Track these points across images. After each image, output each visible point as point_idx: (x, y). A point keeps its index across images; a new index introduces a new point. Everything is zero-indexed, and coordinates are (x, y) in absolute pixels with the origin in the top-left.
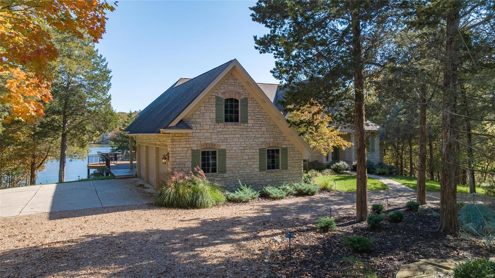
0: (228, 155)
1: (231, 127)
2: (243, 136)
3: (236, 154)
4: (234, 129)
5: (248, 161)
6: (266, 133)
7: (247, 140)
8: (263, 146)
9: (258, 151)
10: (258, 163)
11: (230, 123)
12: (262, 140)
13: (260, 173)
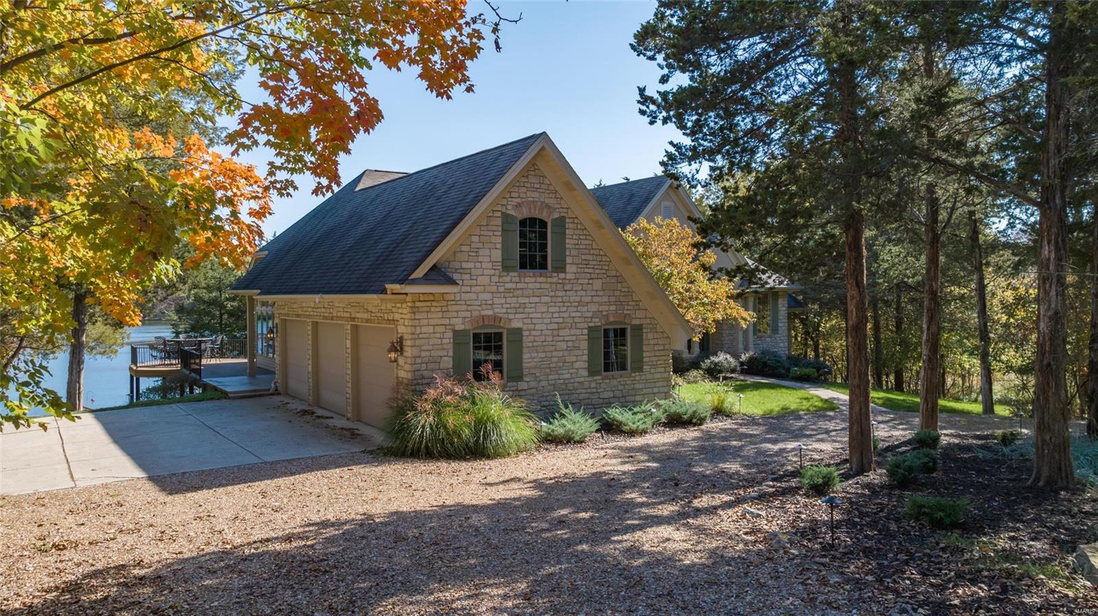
0: (527, 342)
1: (533, 280)
2: (554, 299)
3: (542, 339)
4: (538, 285)
5: (566, 353)
6: (601, 293)
7: (564, 309)
8: (597, 322)
9: (585, 332)
10: (585, 358)
11: (529, 272)
12: (594, 308)
13: (590, 379)
